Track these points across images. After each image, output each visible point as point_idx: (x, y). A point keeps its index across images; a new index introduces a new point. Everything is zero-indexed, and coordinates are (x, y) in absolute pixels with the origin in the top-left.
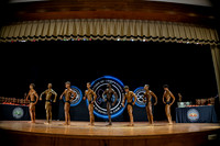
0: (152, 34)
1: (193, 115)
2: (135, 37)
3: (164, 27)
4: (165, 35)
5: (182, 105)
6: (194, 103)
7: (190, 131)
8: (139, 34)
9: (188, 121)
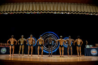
0: (73, 10)
1: (94, 52)
2: (64, 12)
3: (79, 6)
4: (79, 10)
5: (88, 47)
6: (94, 46)
7: (92, 60)
8: (66, 10)
9: (91, 55)
